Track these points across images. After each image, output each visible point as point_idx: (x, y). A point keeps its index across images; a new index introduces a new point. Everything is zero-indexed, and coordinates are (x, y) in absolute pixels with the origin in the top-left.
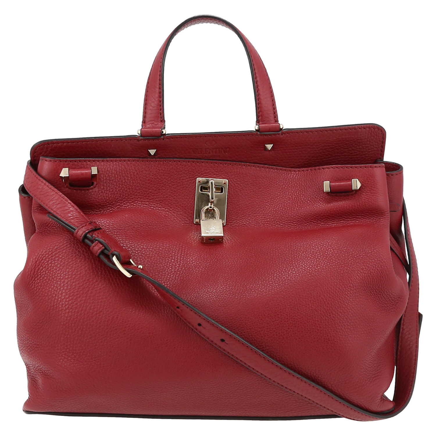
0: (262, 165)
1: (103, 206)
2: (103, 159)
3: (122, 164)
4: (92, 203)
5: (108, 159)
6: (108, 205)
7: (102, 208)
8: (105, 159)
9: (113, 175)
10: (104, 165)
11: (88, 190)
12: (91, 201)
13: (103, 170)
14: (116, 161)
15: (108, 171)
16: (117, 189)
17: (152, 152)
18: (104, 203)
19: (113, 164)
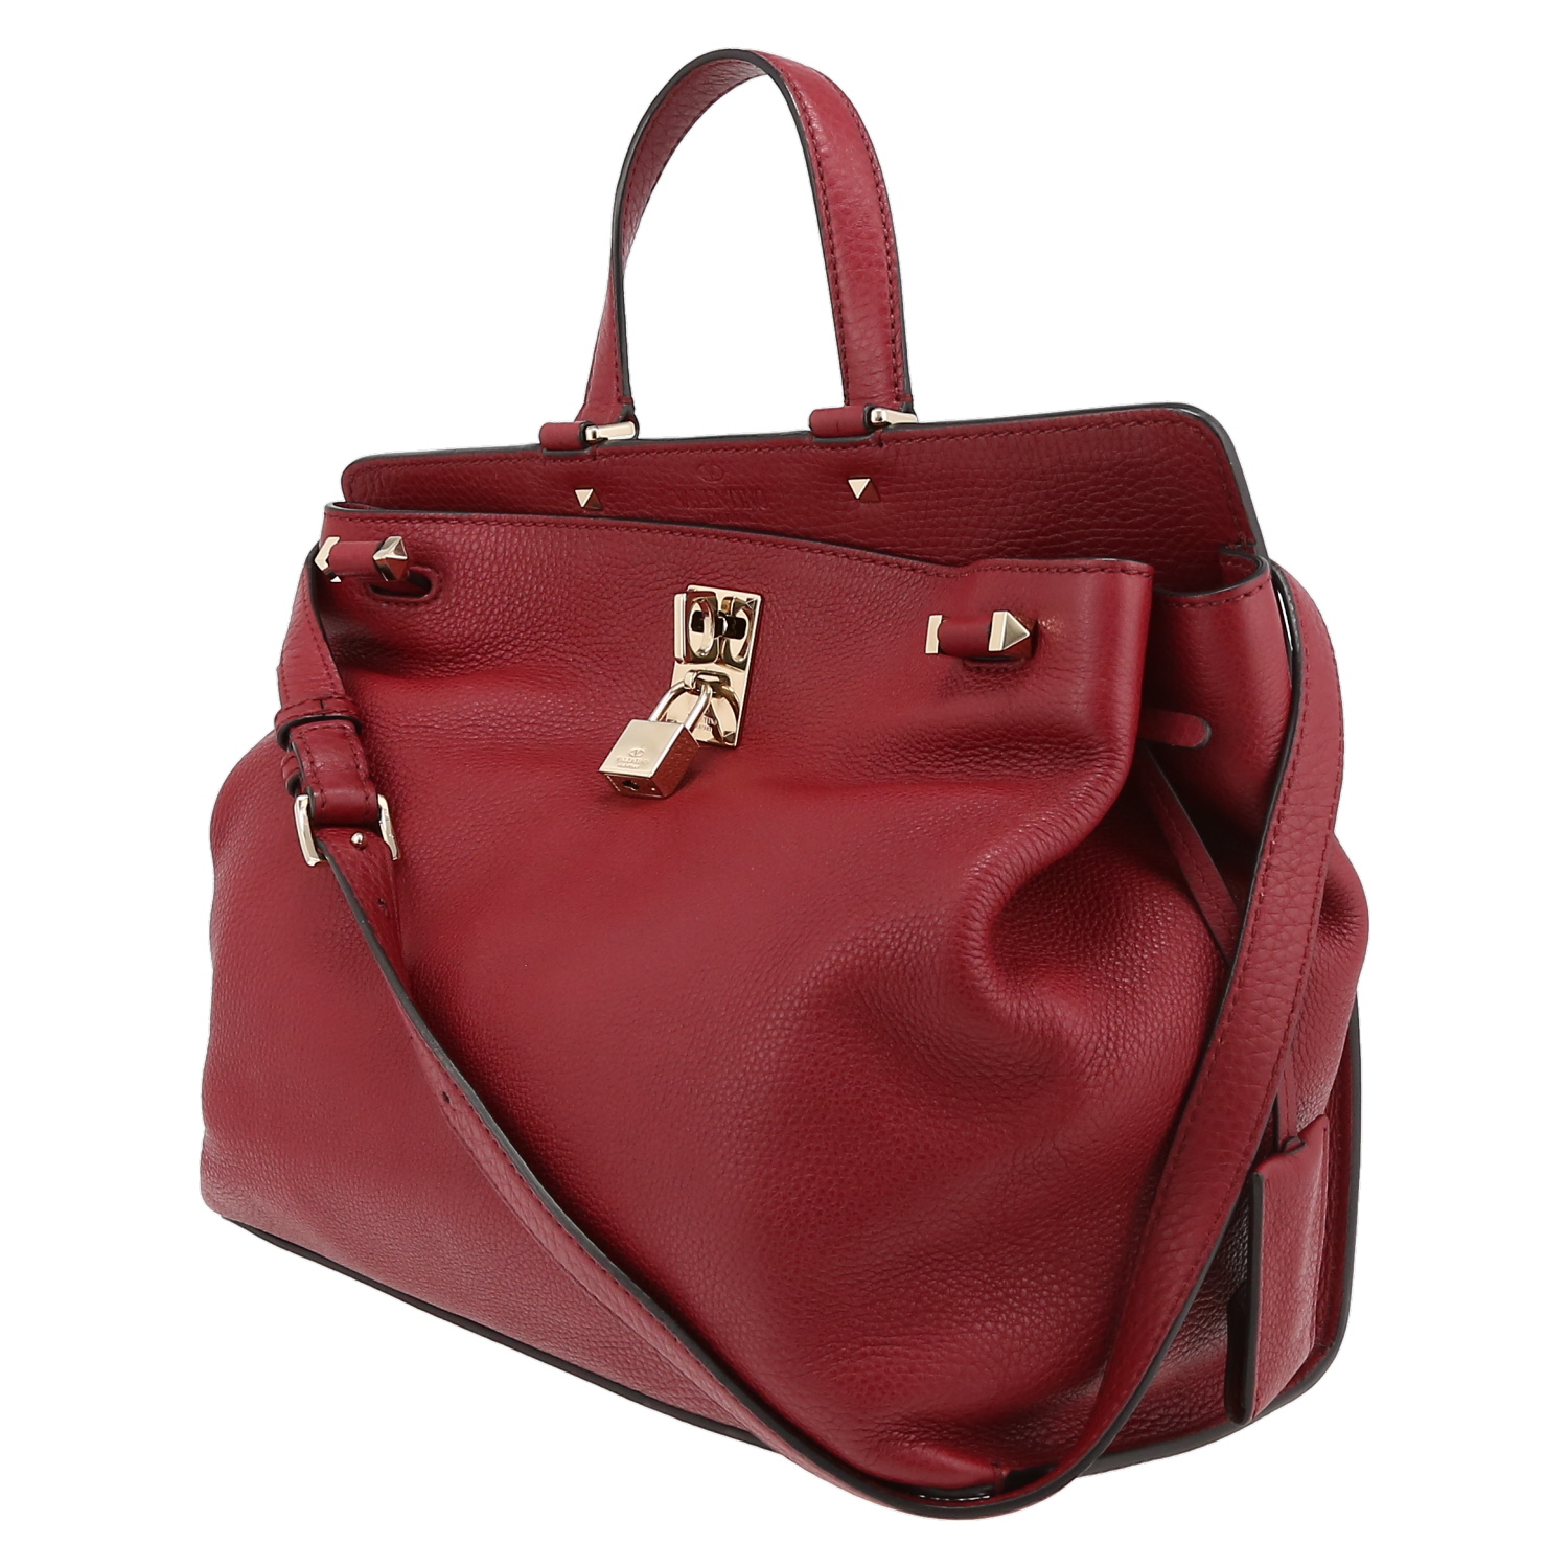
0: (858, 551)
1: (458, 655)
2: (459, 514)
3: (514, 534)
4: (427, 645)
5: (475, 515)
6: (470, 653)
7: (455, 663)
8: (466, 515)
9: (486, 565)
10: (462, 533)
11: (416, 605)
12: (422, 637)
13: (458, 548)
14: (499, 523)
15: (470, 550)
16: (496, 606)
17: (584, 496)
18: (458, 648)
19: (489, 530)
